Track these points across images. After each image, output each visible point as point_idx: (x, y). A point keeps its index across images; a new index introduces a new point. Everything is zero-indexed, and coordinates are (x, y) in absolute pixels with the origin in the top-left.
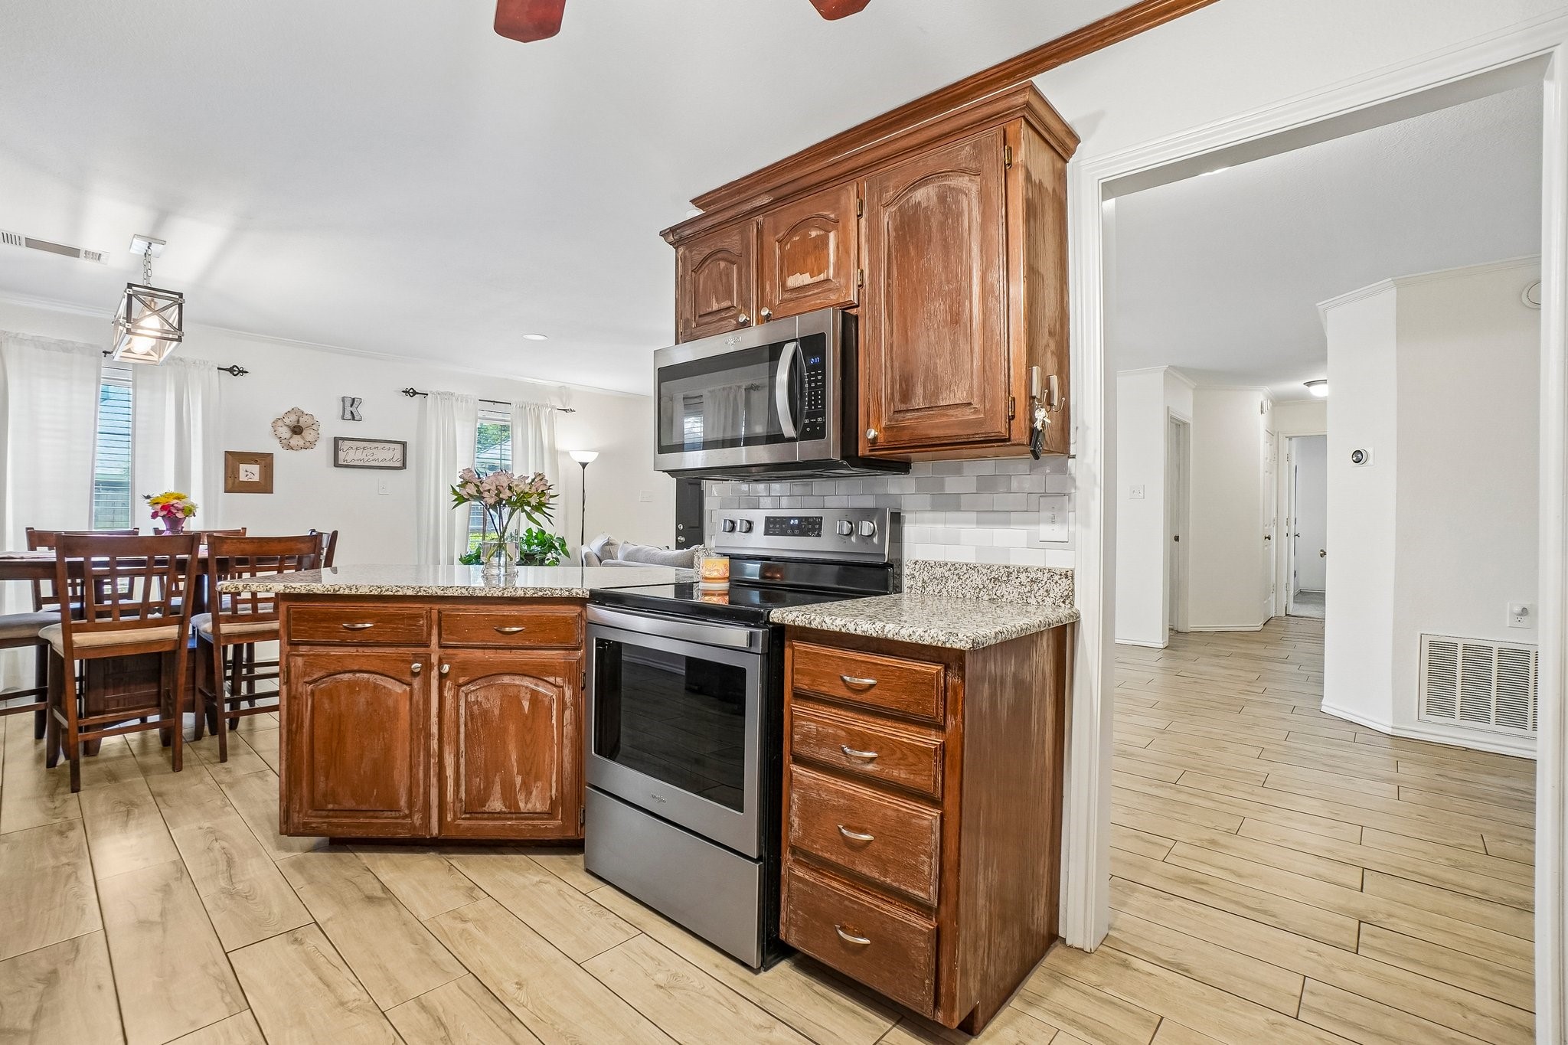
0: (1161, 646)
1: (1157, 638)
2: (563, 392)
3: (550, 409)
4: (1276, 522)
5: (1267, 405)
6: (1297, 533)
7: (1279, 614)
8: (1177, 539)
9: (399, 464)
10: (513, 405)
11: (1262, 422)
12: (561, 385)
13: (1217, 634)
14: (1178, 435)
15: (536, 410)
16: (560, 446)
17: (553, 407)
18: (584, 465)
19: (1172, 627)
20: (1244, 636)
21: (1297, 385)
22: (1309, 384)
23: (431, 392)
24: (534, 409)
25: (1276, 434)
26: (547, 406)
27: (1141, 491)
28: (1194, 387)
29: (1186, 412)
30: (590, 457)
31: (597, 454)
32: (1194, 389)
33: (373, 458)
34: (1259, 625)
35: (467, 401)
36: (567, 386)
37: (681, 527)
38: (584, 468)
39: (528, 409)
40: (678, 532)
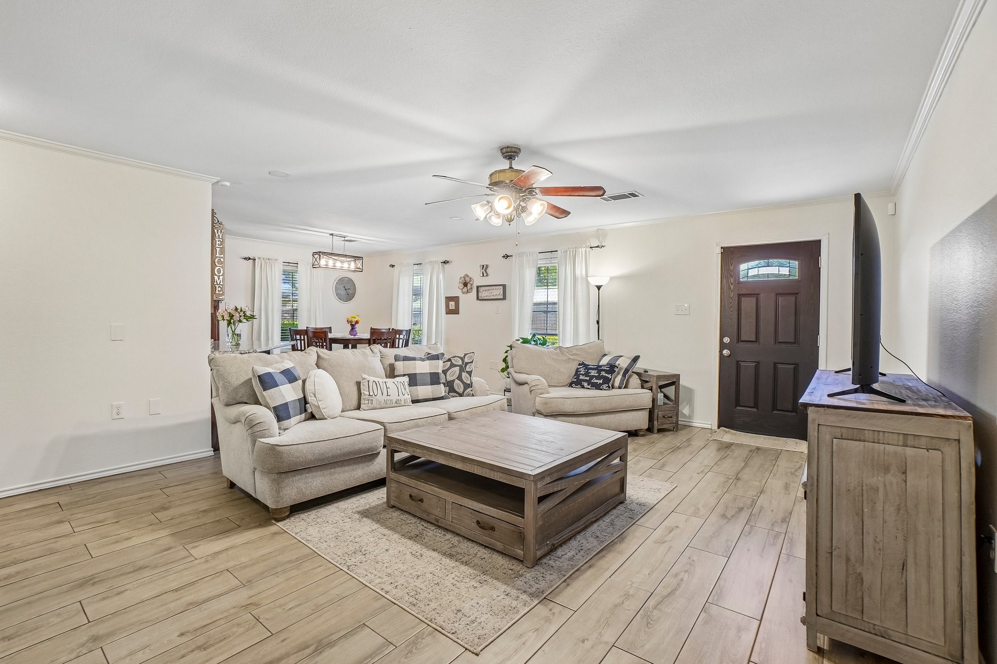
2: (597, 233)
3: (585, 249)
12: (597, 228)
17: (588, 247)
18: (599, 288)
23: (515, 254)
24: (573, 251)
26: (583, 247)
30: (604, 280)
31: (610, 277)
35: (532, 255)
36: (601, 227)
37: (726, 340)
38: (599, 290)
39: (568, 252)
40: (723, 346)
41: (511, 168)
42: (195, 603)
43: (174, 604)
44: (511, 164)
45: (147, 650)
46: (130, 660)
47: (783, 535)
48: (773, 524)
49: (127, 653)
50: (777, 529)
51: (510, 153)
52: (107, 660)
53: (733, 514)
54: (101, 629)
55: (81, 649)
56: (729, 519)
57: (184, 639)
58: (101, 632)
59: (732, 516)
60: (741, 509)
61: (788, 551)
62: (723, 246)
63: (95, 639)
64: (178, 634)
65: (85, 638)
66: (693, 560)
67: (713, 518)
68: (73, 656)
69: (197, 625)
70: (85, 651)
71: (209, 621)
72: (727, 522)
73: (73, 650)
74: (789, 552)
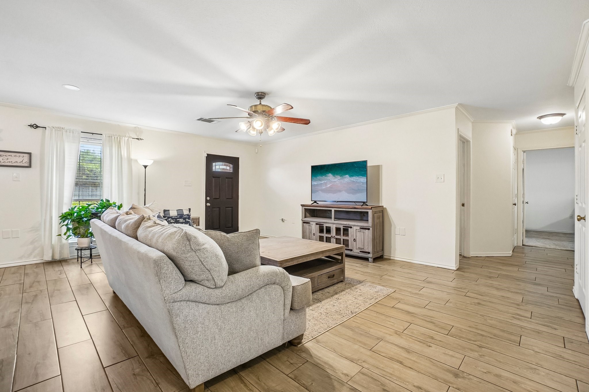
0: (455, 269)
1: (452, 264)
2: (136, 130)
3: (127, 138)
4: (517, 196)
5: (514, 132)
6: (526, 201)
7: (519, 245)
8: (463, 205)
9: (26, 165)
10: (104, 136)
11: (511, 141)
12: (136, 126)
13: (487, 259)
14: (463, 148)
15: (119, 138)
16: (133, 156)
17: (130, 137)
18: (145, 167)
19: (460, 253)
20: (502, 261)
21: (532, 119)
22: (541, 117)
23: (48, 127)
24: (117, 138)
25: (517, 149)
26: (125, 136)
27: (443, 178)
28: (473, 121)
29: (468, 135)
30: (149, 163)
31: (153, 161)
32: (472, 123)
33: (8, 161)
34: (510, 253)
35: (73, 133)
36: (139, 126)
37: (208, 198)
38: (145, 168)
39: (113, 138)
40: (207, 201)
41: (260, 104)
42: (406, 351)
43: (412, 359)
44: (260, 102)
45: (447, 352)
46: (455, 355)
49: (453, 358)
51: (261, 96)
52: (462, 363)
54: (450, 377)
55: (466, 376)
57: (431, 345)
58: (451, 376)
62: (208, 153)
63: (456, 376)
64: (431, 348)
65: (459, 379)
68: (471, 377)
69: (421, 344)
70: (465, 374)
71: (416, 341)
73: (469, 379)
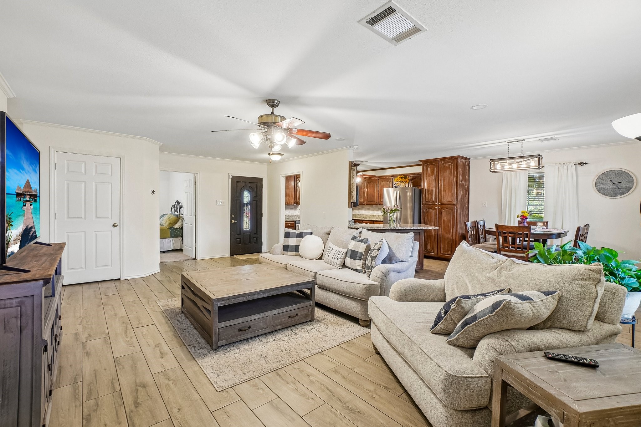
47: (84, 400)
48: (98, 406)
50: (92, 402)
53: (139, 393)
56: (136, 386)
59: (137, 390)
60: (137, 404)
61: (77, 385)
66: (131, 347)
67: (148, 378)
72: (136, 382)
74: (75, 385)
